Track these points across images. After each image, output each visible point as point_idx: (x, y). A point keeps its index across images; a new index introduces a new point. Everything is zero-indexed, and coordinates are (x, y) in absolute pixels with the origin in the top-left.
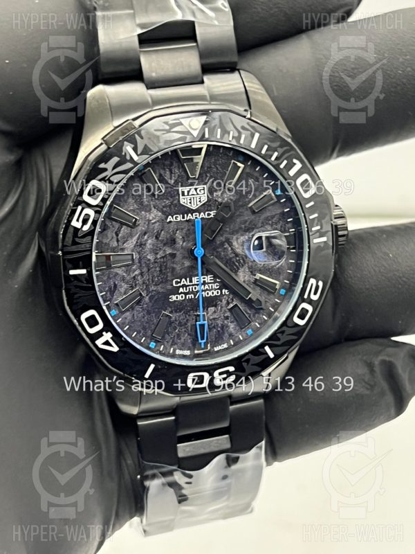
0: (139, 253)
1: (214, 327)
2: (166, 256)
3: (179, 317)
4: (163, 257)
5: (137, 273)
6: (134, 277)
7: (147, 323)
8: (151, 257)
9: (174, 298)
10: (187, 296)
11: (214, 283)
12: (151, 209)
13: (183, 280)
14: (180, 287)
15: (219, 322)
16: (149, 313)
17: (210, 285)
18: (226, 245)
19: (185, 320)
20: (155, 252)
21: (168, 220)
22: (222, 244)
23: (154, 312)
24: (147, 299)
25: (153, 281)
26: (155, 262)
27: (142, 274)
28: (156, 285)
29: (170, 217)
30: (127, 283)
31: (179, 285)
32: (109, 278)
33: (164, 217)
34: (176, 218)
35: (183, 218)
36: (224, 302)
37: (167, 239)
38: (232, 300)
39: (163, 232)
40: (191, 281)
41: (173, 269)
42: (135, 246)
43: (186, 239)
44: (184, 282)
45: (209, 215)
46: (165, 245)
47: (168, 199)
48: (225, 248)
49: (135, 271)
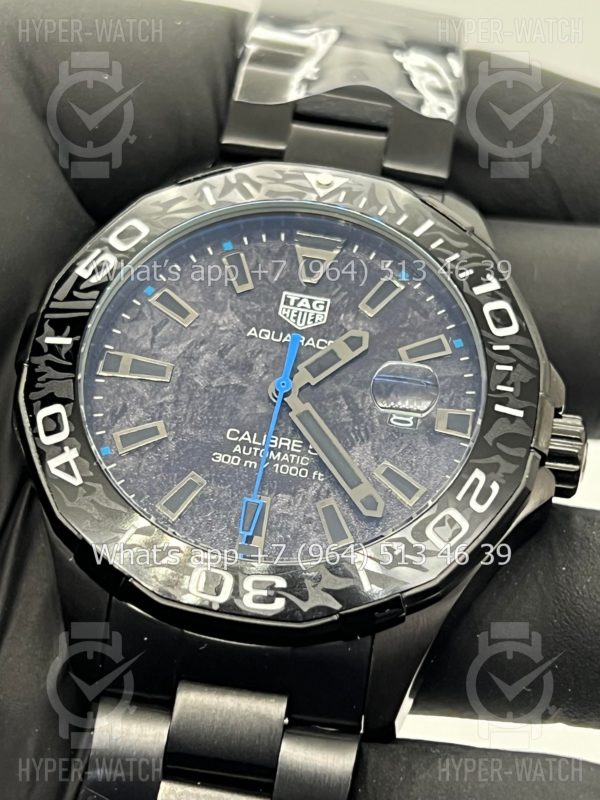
0: (183, 369)
1: (280, 530)
2: (228, 386)
3: (221, 491)
4: (222, 388)
5: (167, 398)
6: (161, 404)
7: (159, 484)
8: (201, 381)
9: (221, 458)
10: (246, 462)
11: (301, 455)
12: (224, 309)
13: (247, 433)
14: (237, 443)
15: (293, 525)
16: (168, 469)
17: (293, 456)
18: (341, 400)
19: (230, 502)
20: (211, 374)
21: (249, 333)
22: (334, 396)
23: (177, 470)
24: (172, 446)
25: (191, 420)
26: (206, 391)
27: (176, 403)
28: (196, 428)
29: (254, 329)
30: (146, 410)
31: (236, 439)
32: (118, 393)
33: (242, 326)
34: (263, 335)
35: (277, 336)
36: (312, 492)
37: (238, 361)
38: (328, 492)
39: (234, 349)
40: (259, 439)
41: (234, 411)
42: (178, 357)
43: (271, 370)
44: (246, 436)
45: (322, 344)
46: (231, 368)
47: (257, 302)
48: (337, 405)
49: (167, 394)
